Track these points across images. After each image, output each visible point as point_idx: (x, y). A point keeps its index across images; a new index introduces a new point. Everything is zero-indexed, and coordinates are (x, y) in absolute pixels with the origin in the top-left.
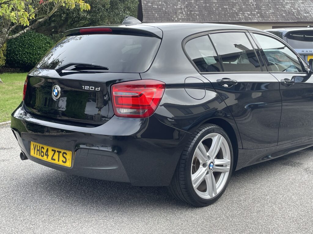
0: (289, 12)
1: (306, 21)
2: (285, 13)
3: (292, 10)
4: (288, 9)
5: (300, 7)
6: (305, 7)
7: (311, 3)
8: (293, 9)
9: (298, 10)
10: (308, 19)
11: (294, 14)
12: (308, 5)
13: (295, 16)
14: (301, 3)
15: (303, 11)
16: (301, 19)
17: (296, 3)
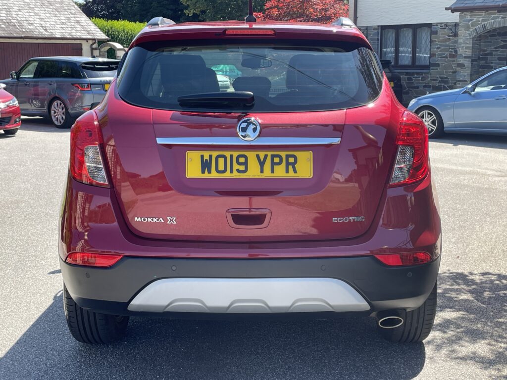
0: (8, 23)
1: (35, 36)
2: (3, 23)
3: (10, 20)
4: (5, 18)
5: (19, 16)
6: (24, 16)
7: (30, 11)
8: (10, 18)
9: (17, 20)
10: (36, 33)
11: (15, 25)
12: (27, 14)
13: (17, 28)
14: (17, 10)
15: (25, 22)
16: (26, 33)
17: (11, 10)
